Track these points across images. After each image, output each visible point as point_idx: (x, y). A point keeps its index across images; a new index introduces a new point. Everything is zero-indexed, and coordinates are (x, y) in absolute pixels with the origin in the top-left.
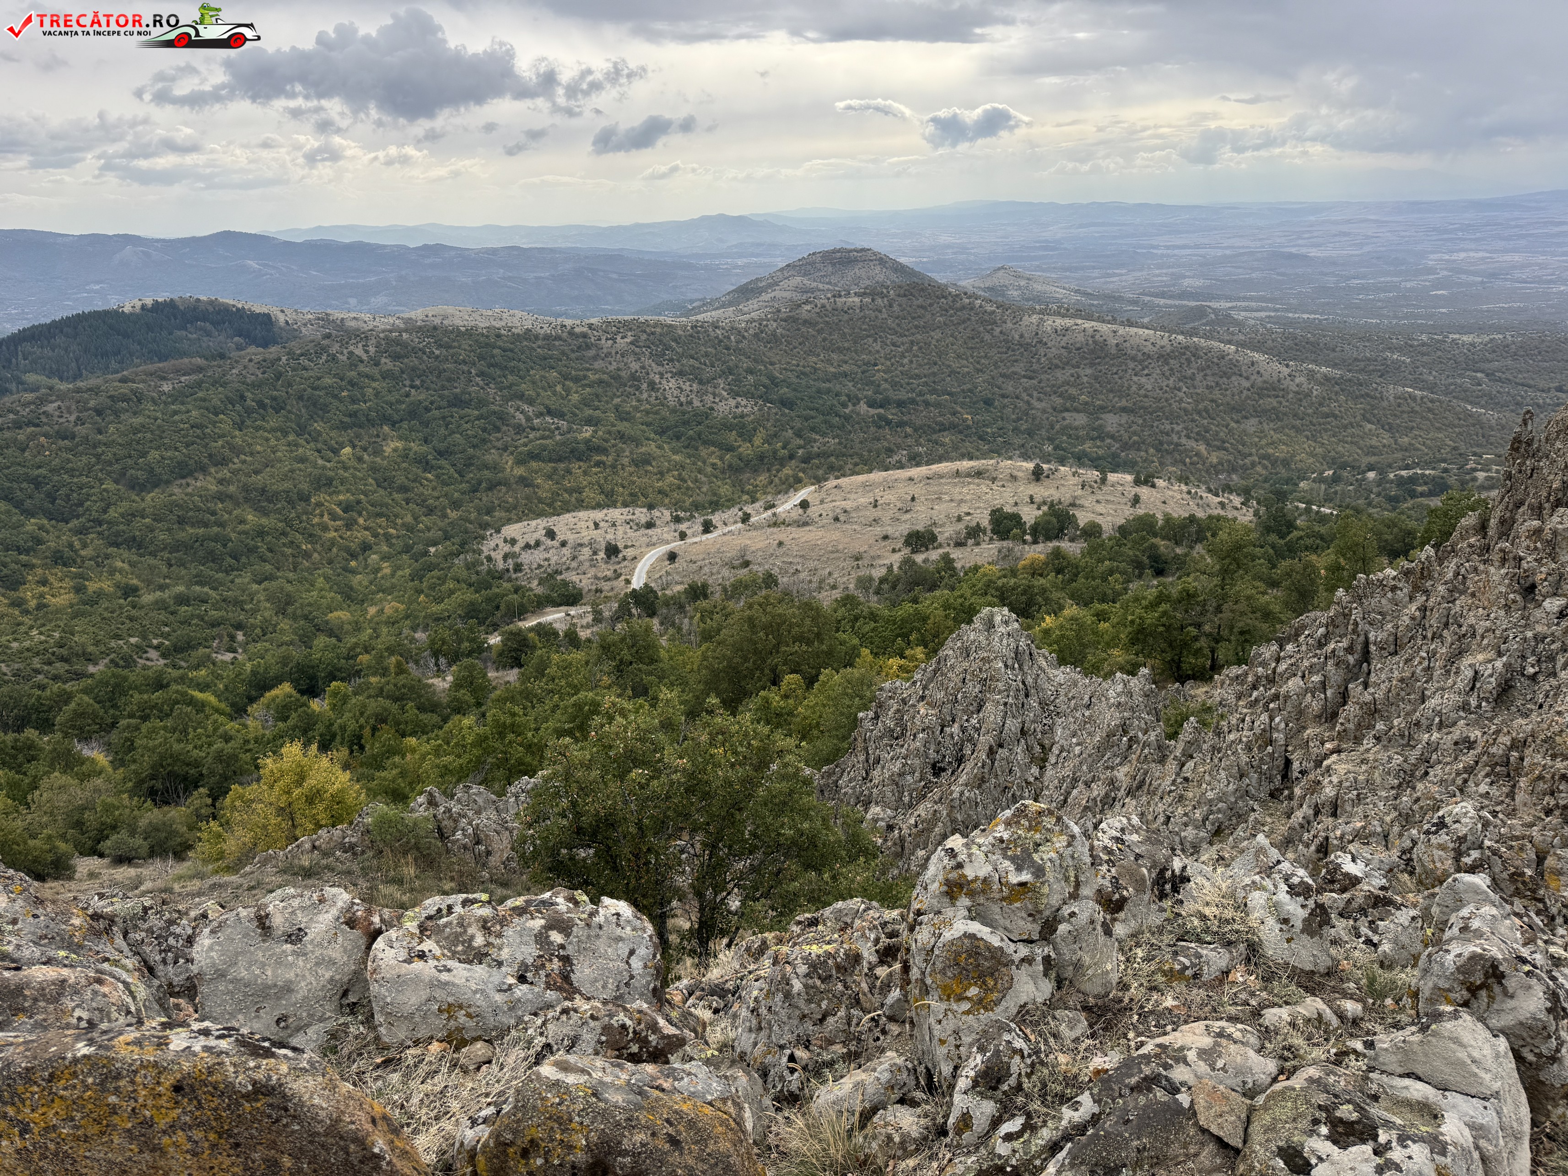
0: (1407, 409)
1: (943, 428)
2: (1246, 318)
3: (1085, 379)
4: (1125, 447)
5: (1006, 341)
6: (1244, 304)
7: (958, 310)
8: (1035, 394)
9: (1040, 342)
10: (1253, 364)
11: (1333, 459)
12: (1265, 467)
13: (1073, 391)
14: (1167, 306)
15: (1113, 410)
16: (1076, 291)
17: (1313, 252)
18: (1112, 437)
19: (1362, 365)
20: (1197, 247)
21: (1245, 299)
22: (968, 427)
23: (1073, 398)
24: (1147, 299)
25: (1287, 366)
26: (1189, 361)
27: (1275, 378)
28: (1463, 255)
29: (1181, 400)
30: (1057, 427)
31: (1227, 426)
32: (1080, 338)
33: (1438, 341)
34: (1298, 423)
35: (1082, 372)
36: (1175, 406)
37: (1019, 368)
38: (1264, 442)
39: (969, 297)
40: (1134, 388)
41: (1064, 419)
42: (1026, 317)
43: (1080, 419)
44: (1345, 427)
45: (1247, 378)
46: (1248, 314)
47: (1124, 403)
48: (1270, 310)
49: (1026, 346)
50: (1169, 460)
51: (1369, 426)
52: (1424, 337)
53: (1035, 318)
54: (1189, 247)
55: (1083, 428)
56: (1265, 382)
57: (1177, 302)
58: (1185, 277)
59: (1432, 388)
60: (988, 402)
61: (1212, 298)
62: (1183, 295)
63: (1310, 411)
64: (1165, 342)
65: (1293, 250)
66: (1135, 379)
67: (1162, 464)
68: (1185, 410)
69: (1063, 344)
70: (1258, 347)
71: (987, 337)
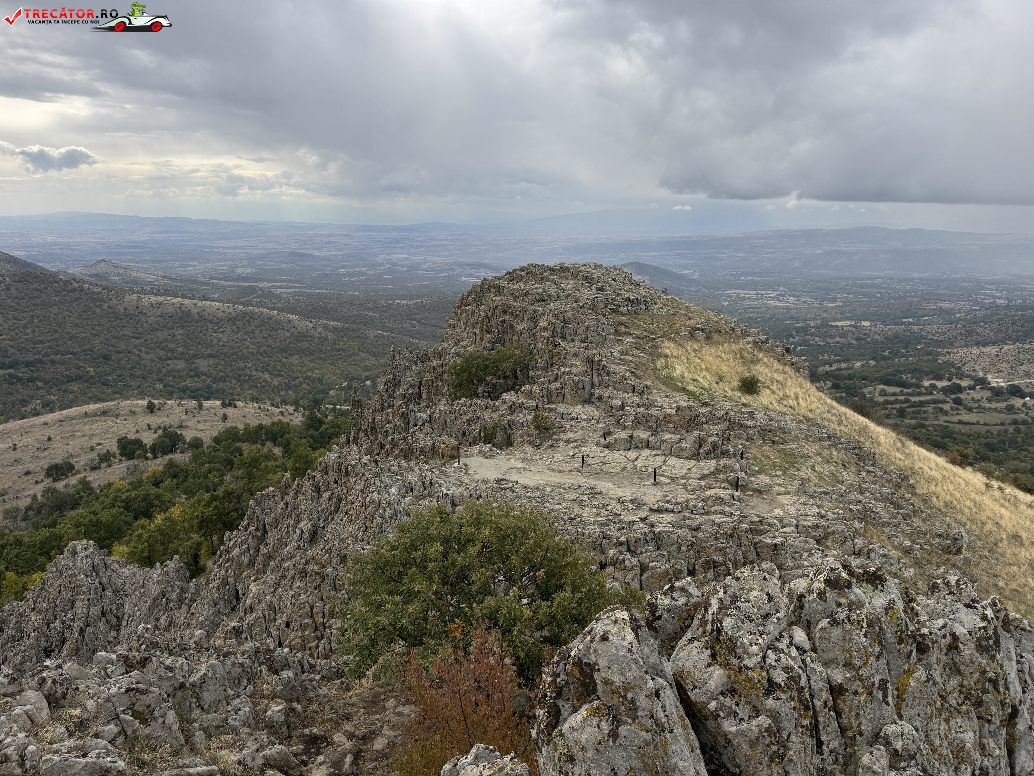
0: (380, 343)
1: (70, 380)
2: (282, 293)
3: (179, 337)
4: (215, 380)
5: (115, 313)
6: (279, 284)
7: (69, 291)
8: (143, 349)
9: (141, 313)
10: (290, 322)
11: (347, 375)
12: (308, 385)
13: (172, 346)
14: (229, 286)
15: (203, 357)
16: (164, 277)
17: (316, 253)
18: (205, 374)
19: (353, 319)
20: (243, 248)
21: (279, 281)
22: (92, 377)
23: (173, 351)
24: (215, 281)
25: (311, 322)
26: (248, 321)
27: (305, 330)
28: (395, 256)
29: (248, 347)
30: (164, 371)
31: (280, 361)
32: (171, 309)
33: (390, 304)
34: (323, 355)
35: (176, 333)
36: (244, 351)
37: (128, 332)
38: (305, 369)
39: (78, 282)
40: (215, 341)
41: (168, 365)
42: (127, 296)
43: (181, 365)
44: (350, 356)
45: (288, 331)
46: (282, 290)
47: (209, 351)
48: (295, 288)
49: (131, 316)
50: (246, 386)
51: (363, 354)
52: (383, 302)
53: (134, 297)
54: (239, 248)
55: (184, 370)
56: (299, 332)
57: (236, 284)
58: (238, 267)
59: (392, 331)
60: (106, 358)
61: (258, 281)
62: (239, 279)
63: (329, 348)
64: (231, 310)
65: (304, 251)
66: (215, 335)
67: (242, 389)
68: (252, 353)
69: (158, 313)
70: (292, 311)
71: (98, 311)
